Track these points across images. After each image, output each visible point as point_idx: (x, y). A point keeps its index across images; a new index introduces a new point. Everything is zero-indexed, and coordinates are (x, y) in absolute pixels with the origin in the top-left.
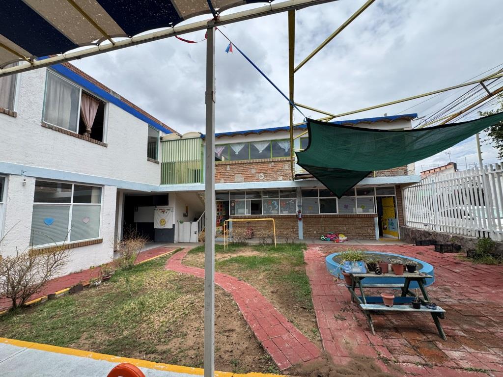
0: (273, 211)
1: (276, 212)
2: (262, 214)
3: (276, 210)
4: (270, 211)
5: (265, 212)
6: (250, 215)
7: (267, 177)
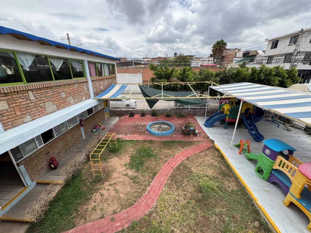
0: (63, 129)
1: (66, 128)
2: (56, 137)
3: (65, 126)
4: (61, 131)
5: (57, 133)
6: (43, 145)
7: (75, 99)
